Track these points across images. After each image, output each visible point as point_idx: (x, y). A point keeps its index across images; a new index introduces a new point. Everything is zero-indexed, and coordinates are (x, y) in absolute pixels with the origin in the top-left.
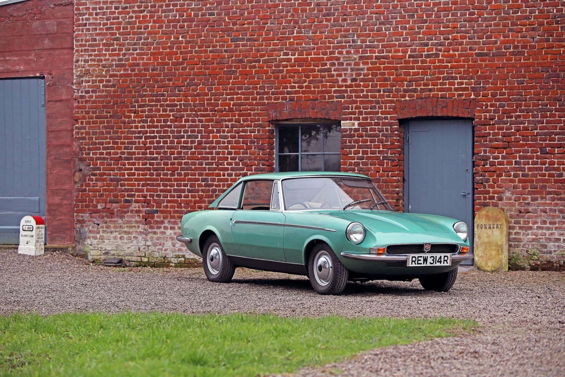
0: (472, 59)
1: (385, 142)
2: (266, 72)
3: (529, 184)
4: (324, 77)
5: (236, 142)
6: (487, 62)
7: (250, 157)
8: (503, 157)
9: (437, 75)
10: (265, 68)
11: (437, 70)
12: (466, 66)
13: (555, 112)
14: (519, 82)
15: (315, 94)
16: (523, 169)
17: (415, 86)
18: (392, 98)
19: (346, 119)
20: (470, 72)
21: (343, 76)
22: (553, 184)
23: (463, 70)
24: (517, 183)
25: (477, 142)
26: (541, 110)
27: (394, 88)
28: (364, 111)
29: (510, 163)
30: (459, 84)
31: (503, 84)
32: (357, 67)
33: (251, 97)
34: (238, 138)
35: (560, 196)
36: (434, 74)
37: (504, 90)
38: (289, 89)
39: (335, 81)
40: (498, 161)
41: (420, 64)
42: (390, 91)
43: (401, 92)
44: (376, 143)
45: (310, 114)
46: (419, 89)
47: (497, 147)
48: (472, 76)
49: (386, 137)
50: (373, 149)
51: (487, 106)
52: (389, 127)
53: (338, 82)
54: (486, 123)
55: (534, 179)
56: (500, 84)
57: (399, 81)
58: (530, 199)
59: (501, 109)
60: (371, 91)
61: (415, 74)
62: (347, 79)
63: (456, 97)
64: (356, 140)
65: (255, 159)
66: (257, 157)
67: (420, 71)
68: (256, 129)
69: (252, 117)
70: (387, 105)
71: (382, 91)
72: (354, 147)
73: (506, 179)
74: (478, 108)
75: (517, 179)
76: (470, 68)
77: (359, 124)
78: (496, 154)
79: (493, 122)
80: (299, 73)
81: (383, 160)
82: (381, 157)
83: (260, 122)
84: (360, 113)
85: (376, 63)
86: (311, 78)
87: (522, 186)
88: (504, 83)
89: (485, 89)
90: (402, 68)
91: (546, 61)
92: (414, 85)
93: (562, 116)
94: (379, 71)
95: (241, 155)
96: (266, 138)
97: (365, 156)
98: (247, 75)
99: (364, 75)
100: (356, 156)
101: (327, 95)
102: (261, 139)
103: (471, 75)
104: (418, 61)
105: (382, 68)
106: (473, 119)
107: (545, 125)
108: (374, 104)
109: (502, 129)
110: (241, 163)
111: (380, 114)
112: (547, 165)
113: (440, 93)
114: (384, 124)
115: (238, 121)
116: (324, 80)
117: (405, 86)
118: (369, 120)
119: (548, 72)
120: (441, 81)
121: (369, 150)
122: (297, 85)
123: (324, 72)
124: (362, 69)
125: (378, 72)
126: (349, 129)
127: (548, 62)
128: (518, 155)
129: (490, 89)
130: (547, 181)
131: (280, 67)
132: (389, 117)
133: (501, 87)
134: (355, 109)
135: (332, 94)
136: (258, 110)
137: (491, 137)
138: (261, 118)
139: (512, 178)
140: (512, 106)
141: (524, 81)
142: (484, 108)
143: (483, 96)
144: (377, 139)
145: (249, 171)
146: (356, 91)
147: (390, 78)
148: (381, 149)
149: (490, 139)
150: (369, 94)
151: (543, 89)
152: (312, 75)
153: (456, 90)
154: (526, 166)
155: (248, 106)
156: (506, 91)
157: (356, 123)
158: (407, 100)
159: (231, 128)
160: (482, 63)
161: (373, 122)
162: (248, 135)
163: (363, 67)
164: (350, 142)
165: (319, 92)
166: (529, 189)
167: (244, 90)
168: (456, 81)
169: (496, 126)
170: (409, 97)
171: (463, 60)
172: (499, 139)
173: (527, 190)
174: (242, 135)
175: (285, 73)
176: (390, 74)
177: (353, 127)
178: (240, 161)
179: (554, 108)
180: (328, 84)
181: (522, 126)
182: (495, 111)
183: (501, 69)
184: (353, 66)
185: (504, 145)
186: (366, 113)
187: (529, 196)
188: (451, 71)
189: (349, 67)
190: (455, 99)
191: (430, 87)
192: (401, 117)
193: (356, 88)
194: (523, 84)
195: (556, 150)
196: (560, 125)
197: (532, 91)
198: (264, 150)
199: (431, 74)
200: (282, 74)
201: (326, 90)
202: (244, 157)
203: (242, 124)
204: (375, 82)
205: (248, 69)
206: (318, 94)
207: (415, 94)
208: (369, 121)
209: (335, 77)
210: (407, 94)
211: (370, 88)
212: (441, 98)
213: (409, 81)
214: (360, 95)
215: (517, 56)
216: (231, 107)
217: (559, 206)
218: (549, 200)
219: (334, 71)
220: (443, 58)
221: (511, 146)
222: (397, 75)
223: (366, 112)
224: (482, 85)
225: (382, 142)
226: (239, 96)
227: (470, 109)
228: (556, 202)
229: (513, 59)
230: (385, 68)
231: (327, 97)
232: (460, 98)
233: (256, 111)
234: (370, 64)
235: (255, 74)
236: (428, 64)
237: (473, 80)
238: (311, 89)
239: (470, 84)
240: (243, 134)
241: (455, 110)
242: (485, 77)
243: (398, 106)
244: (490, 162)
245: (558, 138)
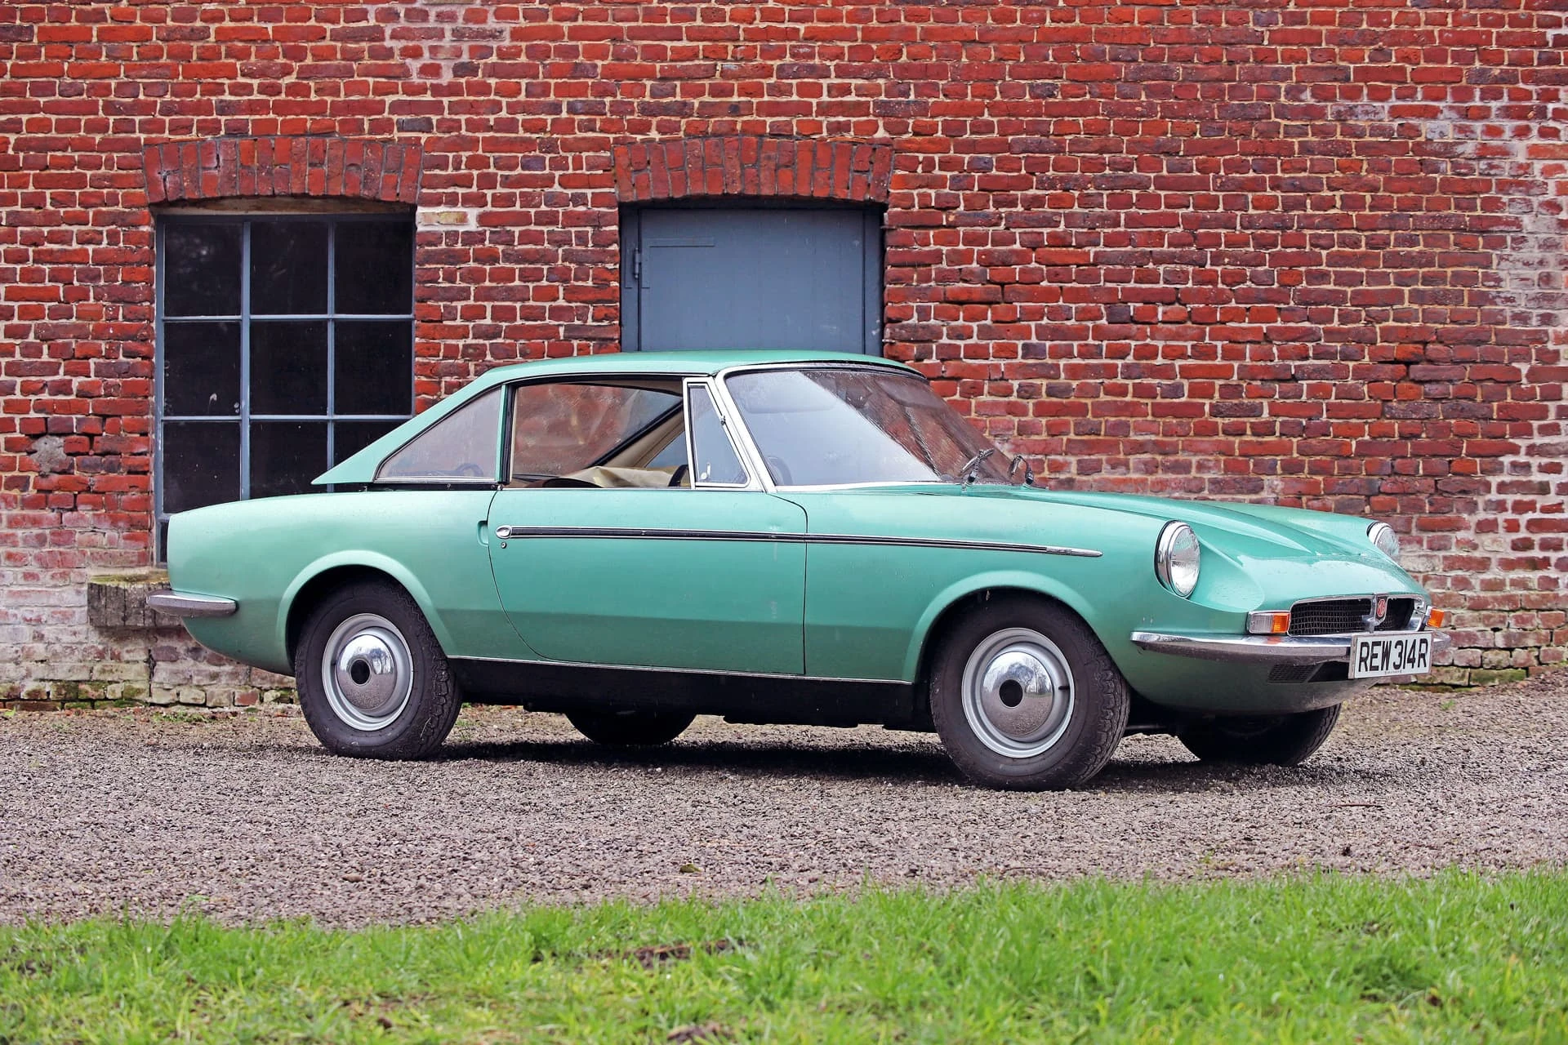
0: (879, 12)
1: (576, 279)
2: (143, 36)
3: (1071, 420)
4: (356, 56)
5: (27, 276)
6: (931, 23)
7: (83, 326)
8: (984, 333)
9: (759, 61)
10: (138, 22)
11: (758, 44)
12: (859, 34)
13: (1157, 188)
14: (1039, 92)
15: (323, 113)
16: (1051, 372)
17: (683, 94)
18: (601, 131)
19: (436, 201)
20: (871, 54)
21: (426, 54)
22: (1150, 418)
23: (850, 48)
24: (1030, 417)
25: (896, 281)
26: (1112, 184)
27: (608, 100)
28: (500, 173)
29: (1008, 352)
30: (834, 92)
31: (984, 96)
32: (475, 27)
33: (84, 119)
34: (34, 261)
35: (1172, 458)
36: (749, 55)
37: (986, 116)
38: (227, 97)
39: (398, 71)
40: (965, 346)
41: (699, 22)
42: (595, 110)
43: (632, 113)
44: (544, 283)
45: (304, 183)
46: (696, 105)
47: (963, 298)
48: (878, 68)
49: (580, 263)
50: (531, 303)
51: (929, 165)
52: (589, 229)
53: (407, 73)
54: (926, 223)
55: (1089, 401)
56: (973, 96)
57: (625, 75)
58: (1074, 468)
59: (977, 175)
60: (525, 108)
61: (680, 55)
62: (439, 67)
63: (825, 134)
64: (470, 270)
65: (99, 334)
66: (108, 327)
67: (701, 44)
68: (105, 229)
69: (89, 189)
70: (584, 155)
71: (564, 108)
72: (463, 294)
73: (995, 404)
74: (899, 172)
75: (1031, 403)
76: (873, 42)
77: (483, 219)
78: (961, 322)
79: (951, 218)
80: (266, 41)
81: (567, 338)
82: (562, 330)
83: (120, 208)
84: (488, 181)
85: (544, 15)
86: (309, 61)
87: (1049, 426)
88: (988, 93)
89: (923, 109)
90: (635, 34)
91: (1126, 25)
92: (678, 90)
93: (1178, 202)
94: (554, 40)
95: (46, 320)
96: (139, 264)
97: (504, 324)
98: (70, 43)
99: (502, 54)
100: (471, 324)
101: (366, 119)
102: (123, 264)
103: (876, 64)
104: (693, 12)
105: (566, 31)
106: (884, 207)
107: (1122, 229)
108: (537, 153)
109: (981, 240)
110: (45, 347)
111: (556, 185)
112: (1130, 359)
113: (769, 120)
114: (572, 219)
115: (35, 201)
116: (355, 67)
117: (648, 93)
118: (518, 204)
119: (1135, 60)
120: (773, 80)
121: (518, 305)
122: (255, 82)
123: (357, 42)
124: (495, 35)
125: (552, 45)
126: (447, 233)
127: (1133, 30)
128: (1033, 324)
129: (940, 110)
130: (1132, 410)
131: (194, 19)
132: (589, 197)
133: (974, 106)
134: (467, 167)
135: (386, 115)
136: (109, 164)
137: (944, 265)
138: (120, 192)
139: (1014, 398)
140: (1015, 166)
141: (1055, 87)
142: (920, 170)
143: (916, 134)
144: (545, 267)
145: (76, 374)
146: (472, 108)
147: (596, 66)
148: (561, 302)
149: (939, 271)
150: (520, 117)
151: (1120, 115)
152: (312, 49)
153: (824, 110)
154: (1062, 362)
155: (74, 150)
156: (995, 120)
157: (473, 213)
158: (653, 140)
159: (9, 225)
160: (913, 24)
161: (533, 211)
162: (75, 251)
163: (498, 26)
164: (450, 277)
165: (337, 109)
166: (1072, 436)
167: (58, 97)
168: (825, 82)
169: (961, 229)
170: (659, 131)
171: (848, 13)
172: (972, 272)
173: (1065, 438)
174: (51, 252)
175: (212, 39)
176: (592, 53)
177: (461, 229)
178: (44, 340)
179: (1152, 175)
180: (371, 80)
181: (1046, 231)
182: (957, 184)
183: (979, 48)
184: (460, 23)
185: (987, 291)
186: (507, 182)
187: (1073, 459)
188: (807, 50)
189: (448, 27)
190: (823, 140)
191: (735, 99)
192: (632, 196)
193: (471, 98)
194: (1052, 96)
195: (1160, 309)
196: (1172, 231)
197: (1081, 120)
198: (133, 303)
199: (739, 57)
200: (200, 44)
201: (365, 101)
202: (56, 326)
203: (51, 213)
204: (541, 79)
205: (73, 23)
206: (332, 115)
207: (683, 121)
208: (517, 208)
209: (397, 60)
210: (654, 121)
211: (522, 97)
212: (773, 135)
213: (661, 79)
214: (488, 120)
215: (1031, 8)
216: (11, 152)
217: (1169, 490)
218: (1137, 470)
219: (393, 37)
220: (780, 6)
221: (1010, 296)
222: (617, 58)
223: (507, 177)
224: (912, 97)
225: (567, 280)
226: (41, 115)
227: (871, 176)
228: (1160, 475)
229: (1018, 15)
230: (575, 34)
231: (366, 126)
232: (838, 136)
233: (103, 170)
234: (521, 19)
235: (100, 40)
236: (728, 23)
237: (881, 81)
238: (308, 96)
239: (874, 92)
240: (56, 247)
241: (820, 178)
242: (925, 71)
243: (623, 161)
244: (941, 347)
245: (1165, 272)
